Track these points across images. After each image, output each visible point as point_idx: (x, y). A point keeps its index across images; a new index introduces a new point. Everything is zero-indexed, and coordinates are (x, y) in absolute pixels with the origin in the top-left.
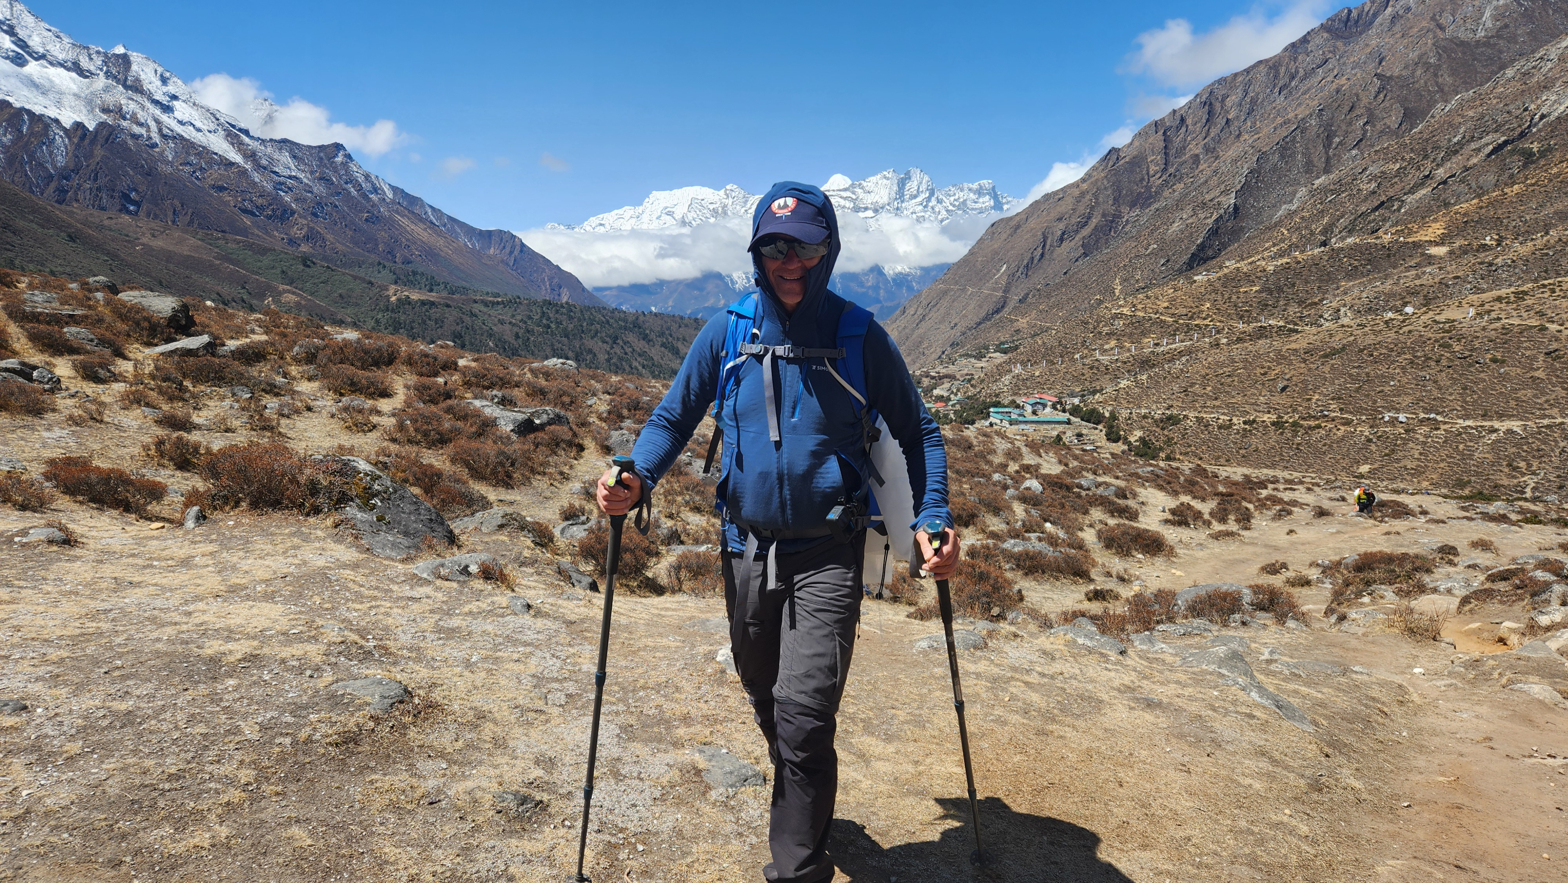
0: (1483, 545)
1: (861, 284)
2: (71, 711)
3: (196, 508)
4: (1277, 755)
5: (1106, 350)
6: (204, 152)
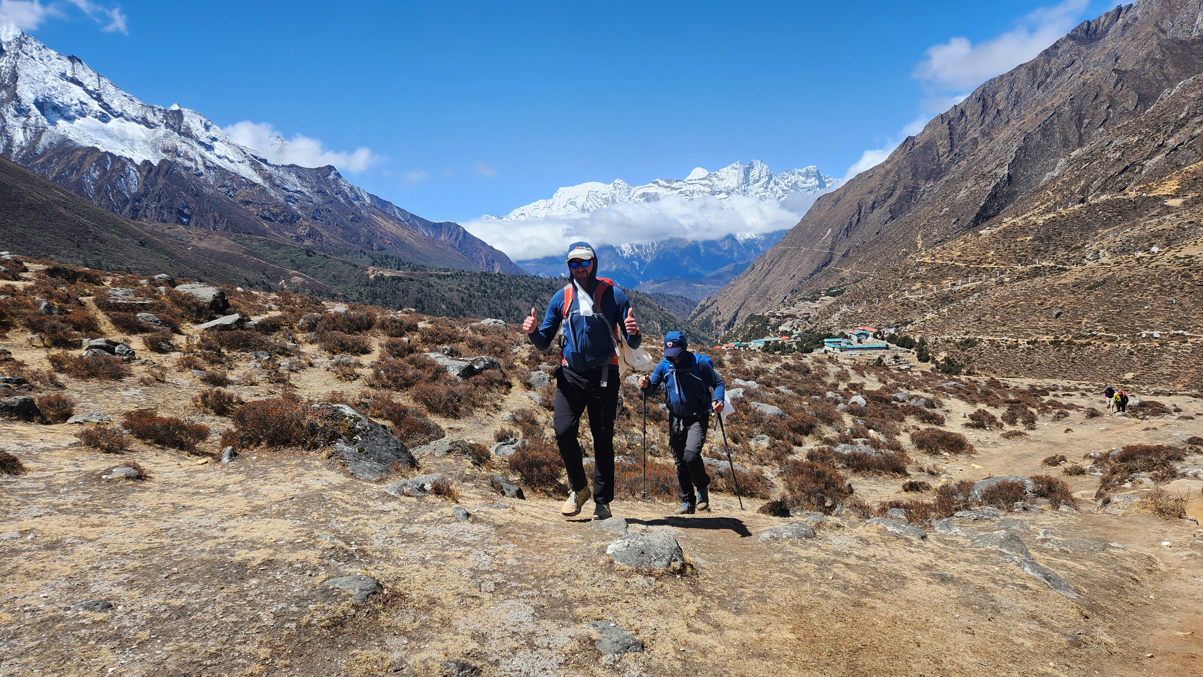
1: (720, 249)
2: (142, 607)
3: (230, 448)
4: (1045, 618)
5: (913, 291)
6: (235, 177)
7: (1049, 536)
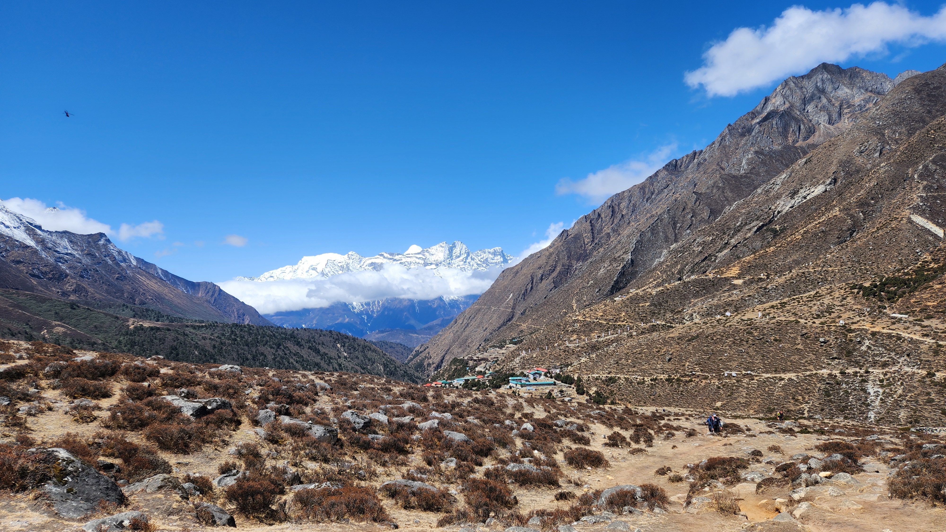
0: (775, 449)
1: (431, 307)
5: (571, 341)
6: (9, 240)
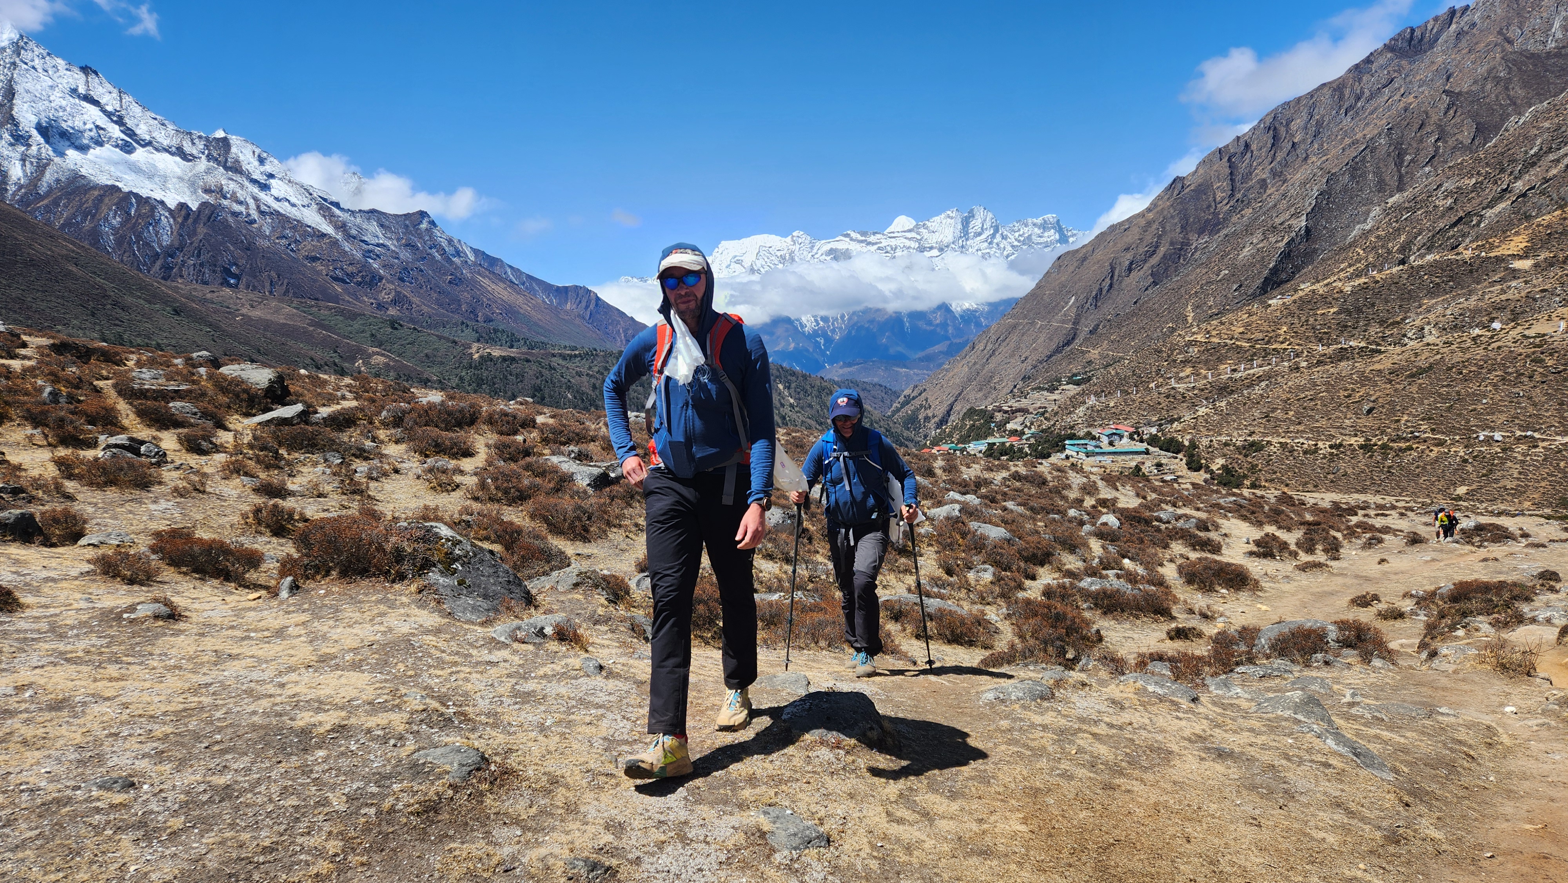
1: (930, 323)
2: (174, 786)
3: (290, 579)
4: (1353, 806)
5: (1181, 378)
6: (298, 226)
7: (1358, 699)
